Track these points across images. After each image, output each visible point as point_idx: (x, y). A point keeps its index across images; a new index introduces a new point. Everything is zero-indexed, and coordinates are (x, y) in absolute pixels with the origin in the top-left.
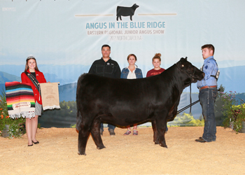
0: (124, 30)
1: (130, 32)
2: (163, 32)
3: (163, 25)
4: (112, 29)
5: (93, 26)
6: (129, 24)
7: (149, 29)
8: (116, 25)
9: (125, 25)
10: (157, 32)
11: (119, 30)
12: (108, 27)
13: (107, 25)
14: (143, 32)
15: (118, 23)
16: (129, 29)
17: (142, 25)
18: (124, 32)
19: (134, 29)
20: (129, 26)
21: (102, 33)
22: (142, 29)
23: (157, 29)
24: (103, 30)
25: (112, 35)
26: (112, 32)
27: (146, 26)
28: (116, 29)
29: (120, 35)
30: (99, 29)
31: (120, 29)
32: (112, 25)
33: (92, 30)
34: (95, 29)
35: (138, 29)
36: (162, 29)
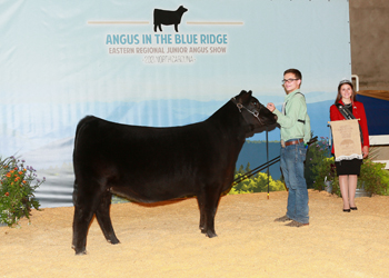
0: (166, 46)
1: (175, 50)
2: (224, 50)
3: (224, 40)
4: (148, 46)
5: (116, 39)
6: (173, 37)
7: (204, 45)
8: (154, 39)
9: (167, 39)
10: (216, 50)
11: (157, 46)
12: (141, 41)
13: (140, 38)
14: (195, 50)
15: (157, 36)
16: (174, 45)
17: (194, 39)
18: (166, 50)
19: (181, 45)
20: (173, 40)
21: (133, 50)
22: (193, 45)
23: (216, 45)
24: (134, 46)
25: (148, 54)
26: (149, 50)
27: (199, 40)
28: (154, 45)
29: (160, 54)
30: (127, 45)
31: (160, 45)
32: (148, 39)
33: (116, 46)
34: (120, 45)
35: (188, 46)
36: (222, 45)
